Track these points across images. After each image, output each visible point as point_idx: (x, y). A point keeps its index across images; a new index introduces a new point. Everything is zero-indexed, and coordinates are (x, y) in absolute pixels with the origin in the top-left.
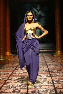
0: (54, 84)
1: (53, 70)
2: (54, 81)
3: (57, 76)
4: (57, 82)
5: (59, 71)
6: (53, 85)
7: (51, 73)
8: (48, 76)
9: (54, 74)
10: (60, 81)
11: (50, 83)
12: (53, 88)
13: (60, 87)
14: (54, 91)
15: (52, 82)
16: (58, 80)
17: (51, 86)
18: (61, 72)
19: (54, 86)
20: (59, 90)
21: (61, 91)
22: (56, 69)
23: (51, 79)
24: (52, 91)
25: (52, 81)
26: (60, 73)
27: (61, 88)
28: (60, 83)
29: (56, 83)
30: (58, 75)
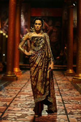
0: (64, 103)
1: (63, 89)
2: (64, 101)
3: (67, 96)
4: (67, 101)
5: (69, 90)
6: (62, 105)
7: (62, 92)
8: (58, 96)
9: (65, 93)
10: (70, 101)
11: (60, 103)
12: (63, 108)
13: (70, 108)
14: (64, 111)
15: (62, 102)
16: (69, 100)
17: (61, 106)
18: (71, 91)
19: (64, 106)
20: (69, 110)
21: (71, 111)
22: (67, 88)
23: (61, 99)
24: (62, 111)
25: (63, 100)
26: (70, 93)
27: (72, 108)
28: (71, 103)
29: (66, 103)
30: (68, 94)
